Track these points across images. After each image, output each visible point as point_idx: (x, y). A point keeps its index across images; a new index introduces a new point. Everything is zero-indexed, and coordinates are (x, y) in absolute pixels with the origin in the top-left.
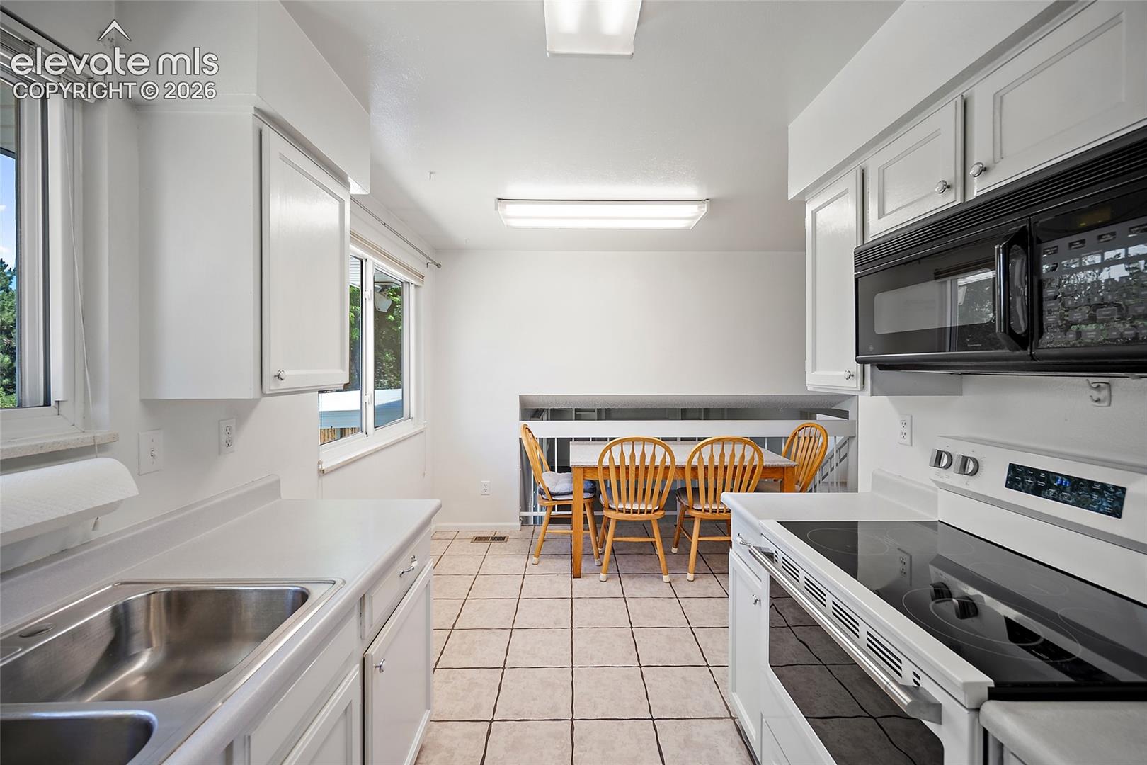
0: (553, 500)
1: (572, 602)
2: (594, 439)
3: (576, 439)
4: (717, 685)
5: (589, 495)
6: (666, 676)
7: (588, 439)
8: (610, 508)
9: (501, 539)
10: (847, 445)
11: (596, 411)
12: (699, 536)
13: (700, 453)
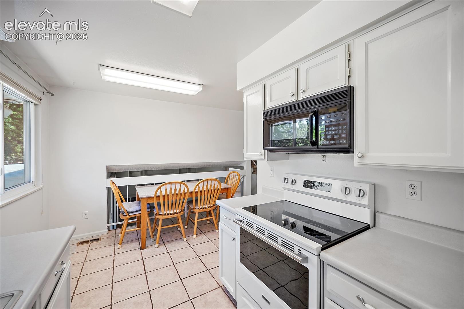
0: (129, 215)
1: (143, 261)
2: (147, 185)
3: (138, 185)
4: (213, 276)
5: (148, 210)
6: (192, 280)
7: (145, 185)
8: (159, 214)
9: (97, 240)
10: (243, 178)
11: (140, 172)
12: (198, 219)
13: (199, 186)
